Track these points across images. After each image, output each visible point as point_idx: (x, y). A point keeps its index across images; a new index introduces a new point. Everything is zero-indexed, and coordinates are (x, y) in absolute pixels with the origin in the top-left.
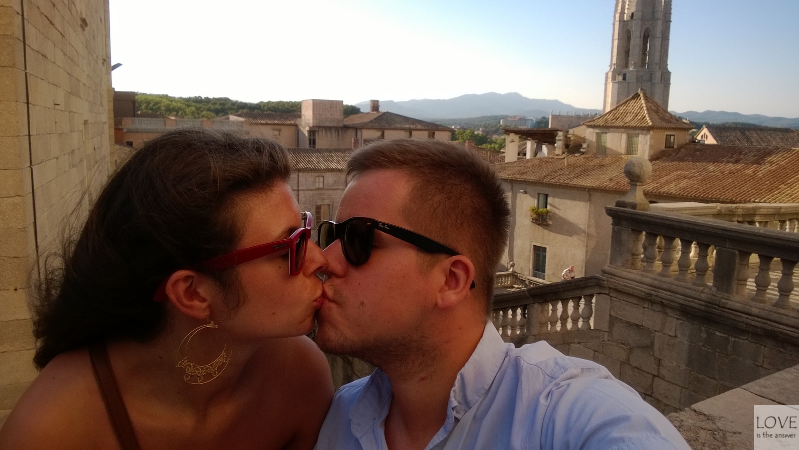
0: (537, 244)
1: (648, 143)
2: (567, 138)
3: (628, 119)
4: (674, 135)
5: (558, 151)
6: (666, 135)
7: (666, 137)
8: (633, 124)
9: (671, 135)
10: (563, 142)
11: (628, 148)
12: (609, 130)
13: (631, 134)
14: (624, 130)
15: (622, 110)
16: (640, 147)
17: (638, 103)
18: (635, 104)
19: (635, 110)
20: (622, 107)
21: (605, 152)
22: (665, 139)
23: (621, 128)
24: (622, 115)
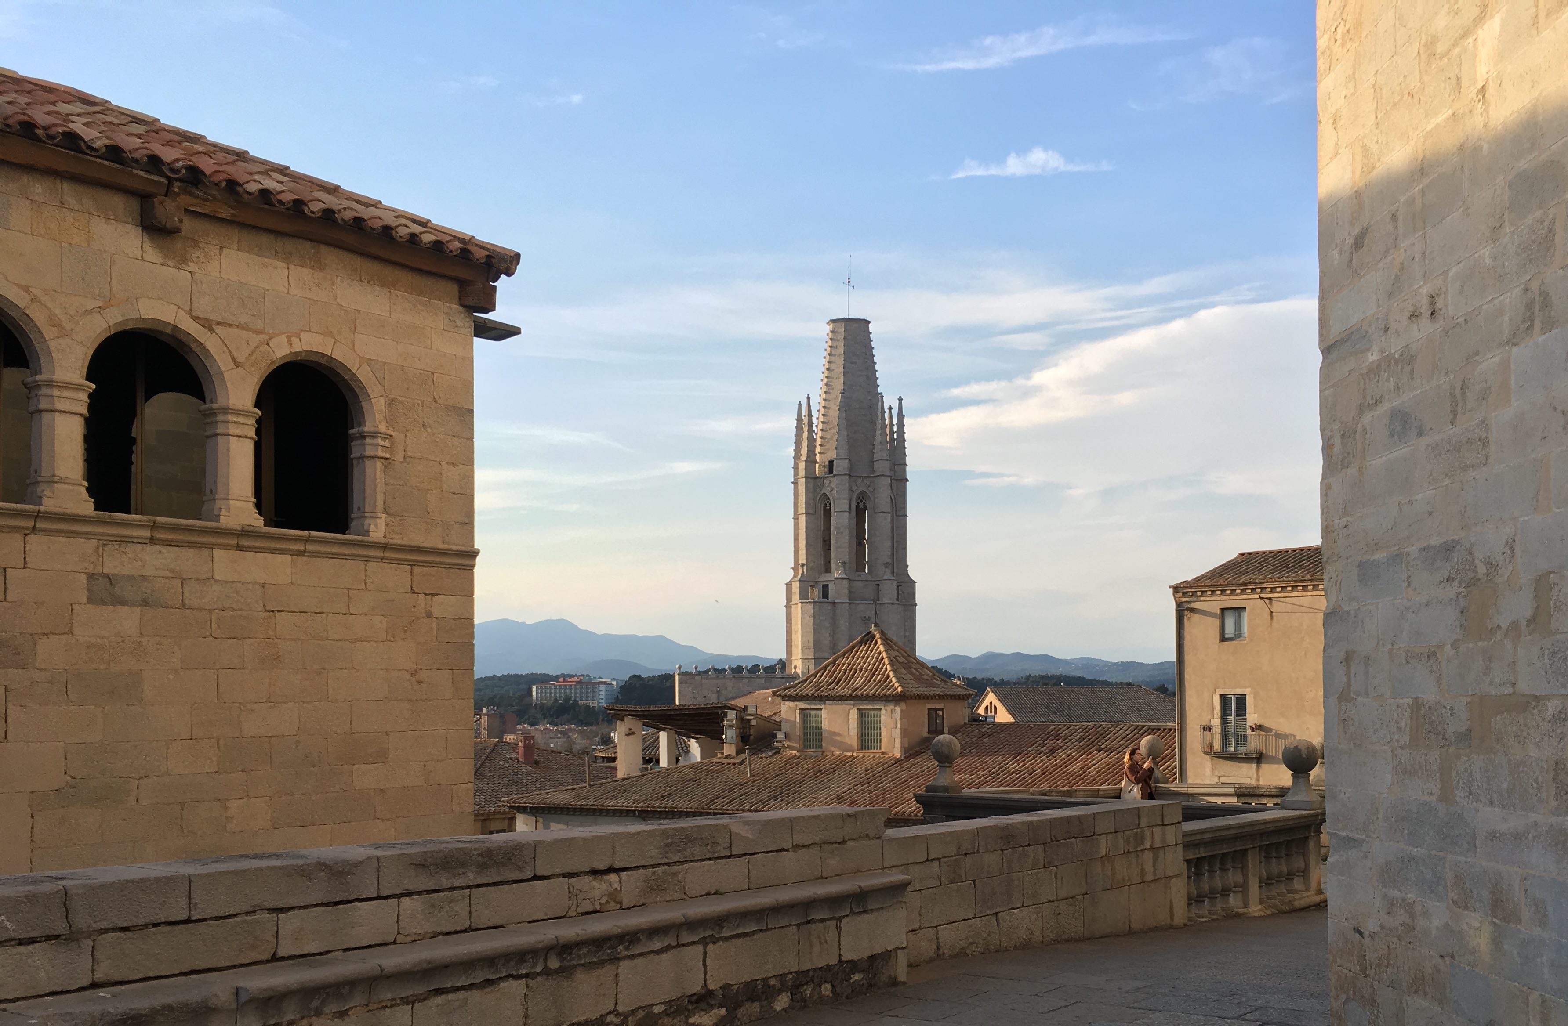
1: (899, 726)
2: (743, 723)
3: (859, 682)
4: (942, 709)
5: (729, 749)
6: (929, 709)
7: (928, 714)
8: (868, 691)
9: (936, 710)
10: (738, 730)
11: (862, 736)
12: (825, 704)
13: (865, 709)
14: (852, 702)
15: (846, 665)
16: (884, 734)
17: (874, 652)
18: (869, 652)
19: (870, 664)
20: (845, 659)
21: (820, 746)
22: (926, 716)
23: (847, 699)
24: (847, 674)
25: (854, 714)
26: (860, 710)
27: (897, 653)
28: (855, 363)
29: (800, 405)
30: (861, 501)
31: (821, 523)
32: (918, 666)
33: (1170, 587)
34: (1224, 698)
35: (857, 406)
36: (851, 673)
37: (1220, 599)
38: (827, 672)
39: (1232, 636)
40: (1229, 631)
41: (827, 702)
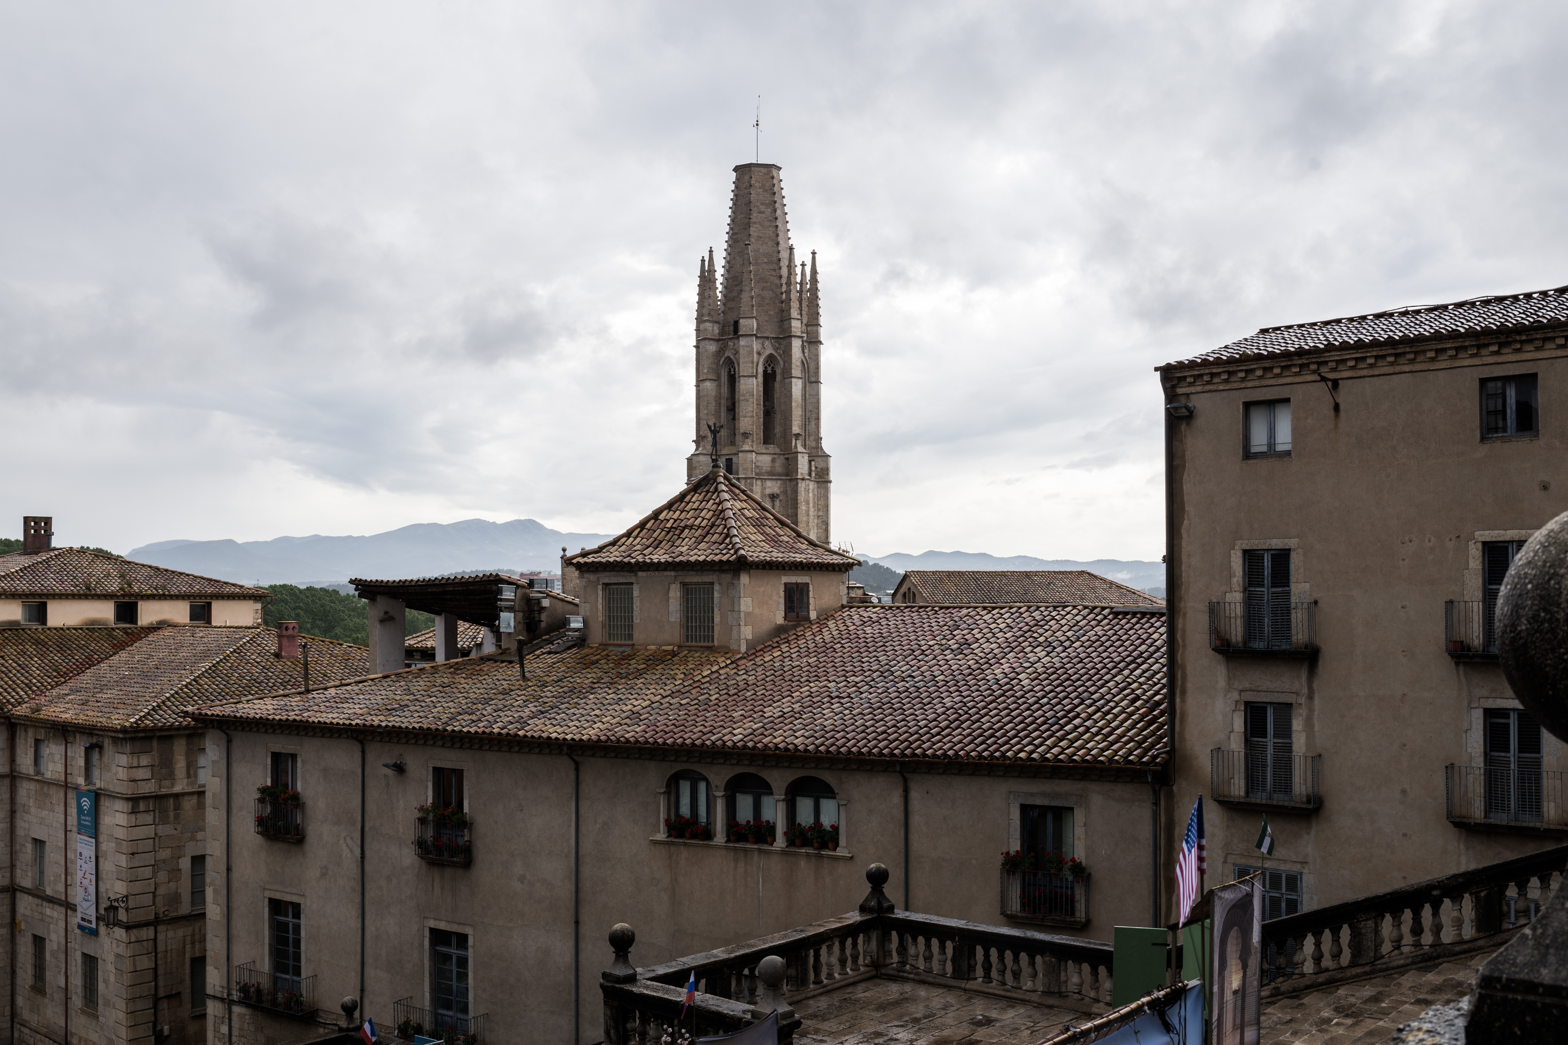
0: (442, 926)
1: (738, 608)
2: (528, 605)
3: (686, 544)
4: (806, 586)
6: (788, 585)
7: (787, 591)
8: (697, 556)
9: (797, 586)
10: (520, 615)
11: (688, 622)
12: (636, 575)
13: (691, 584)
14: (673, 573)
15: (672, 521)
16: (717, 619)
17: (711, 502)
18: (704, 503)
19: (704, 519)
20: (671, 513)
21: (630, 636)
22: (782, 594)
23: (665, 570)
24: (671, 533)
25: (675, 593)
26: (684, 585)
28: (764, 212)
29: (703, 261)
30: (769, 365)
31: (725, 390)
33: (1156, 369)
34: (1251, 557)
35: (765, 260)
36: (677, 532)
37: (1243, 385)
38: (645, 531)
39: (1264, 449)
40: (1259, 440)
41: (640, 574)
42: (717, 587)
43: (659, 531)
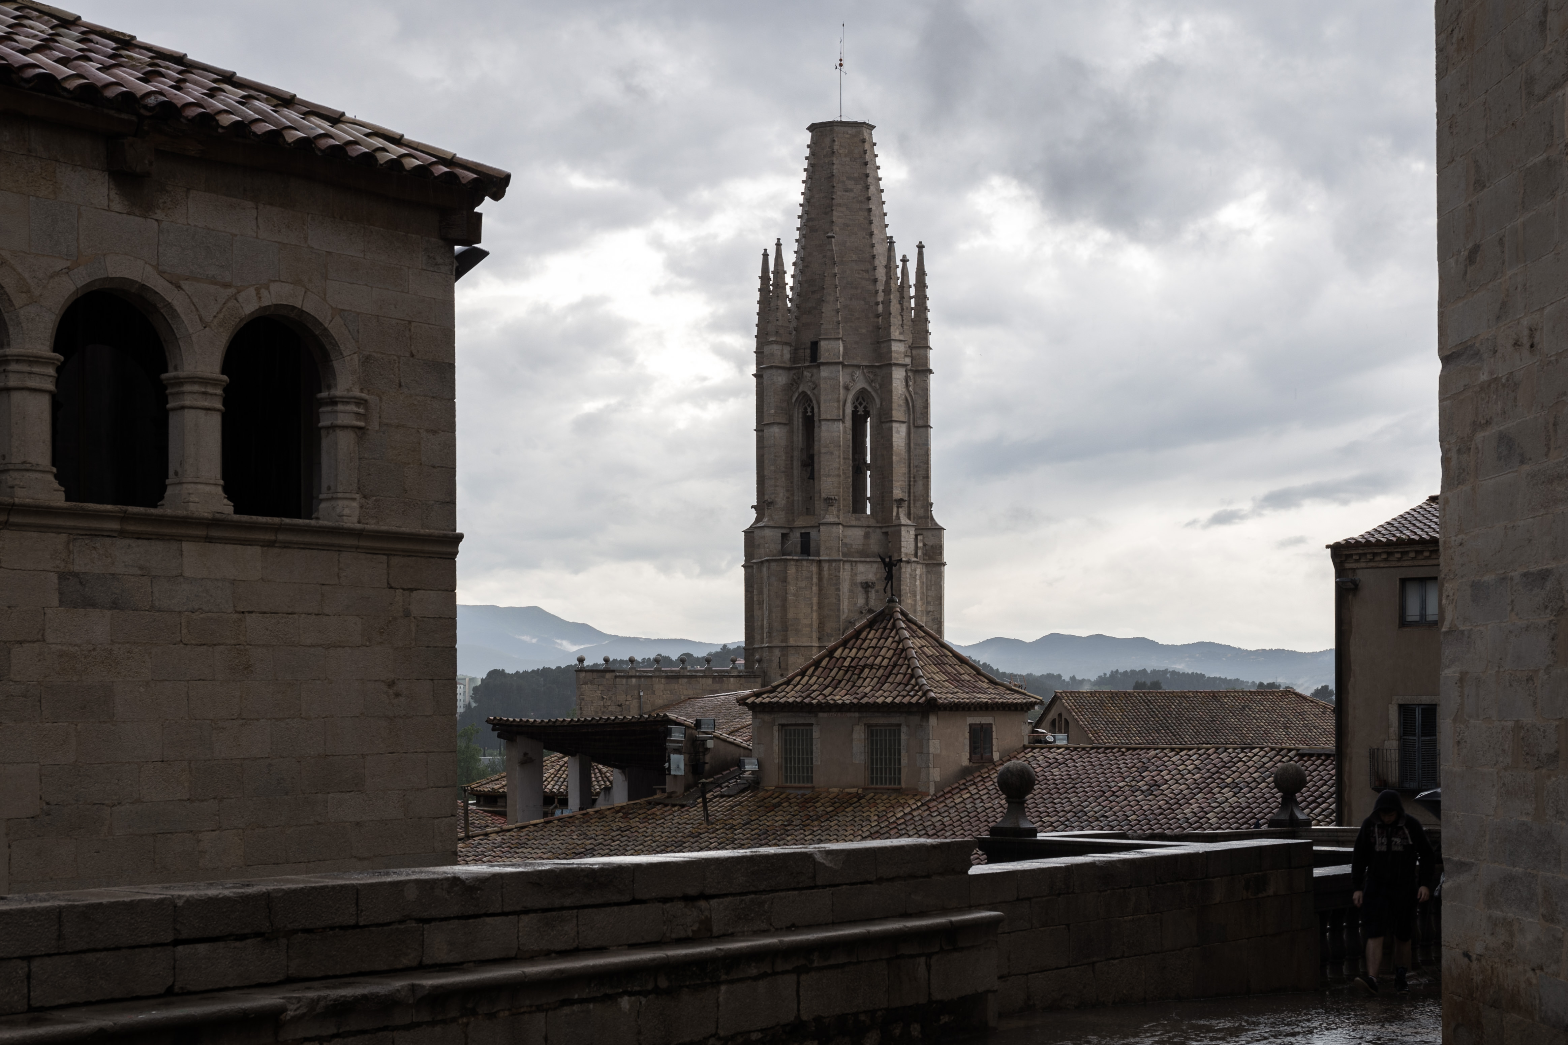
2: (695, 747)
3: (867, 684)
4: (990, 727)
6: (971, 726)
7: (972, 732)
8: (881, 698)
9: (981, 727)
10: (687, 756)
11: (872, 763)
12: (816, 716)
13: (876, 725)
14: (857, 715)
15: (849, 660)
16: (904, 761)
17: (890, 640)
18: (882, 641)
19: (884, 658)
20: (847, 651)
21: (810, 779)
22: (967, 735)
23: (849, 711)
24: (850, 673)
25: (859, 734)
26: (868, 726)
27: (924, 642)
28: (851, 190)
29: (766, 255)
30: (860, 404)
31: (799, 439)
32: (955, 661)
33: (1327, 547)
34: (1405, 710)
35: (854, 257)
36: (857, 672)
37: (1399, 564)
38: (820, 670)
39: (1417, 618)
40: (1413, 611)
41: (821, 715)
42: (904, 729)
43: (836, 670)
